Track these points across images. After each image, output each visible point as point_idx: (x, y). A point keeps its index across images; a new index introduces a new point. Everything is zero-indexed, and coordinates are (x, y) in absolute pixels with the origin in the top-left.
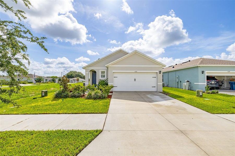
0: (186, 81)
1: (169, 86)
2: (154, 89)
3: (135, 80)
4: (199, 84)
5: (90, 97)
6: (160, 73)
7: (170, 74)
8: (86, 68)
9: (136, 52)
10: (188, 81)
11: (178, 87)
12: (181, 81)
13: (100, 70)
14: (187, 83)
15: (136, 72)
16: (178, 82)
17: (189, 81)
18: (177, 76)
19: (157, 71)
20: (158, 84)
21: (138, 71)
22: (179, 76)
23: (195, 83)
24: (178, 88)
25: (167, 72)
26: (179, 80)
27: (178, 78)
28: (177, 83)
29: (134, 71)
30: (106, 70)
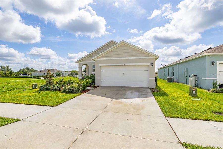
0: (192, 75)
1: (179, 81)
3: (123, 74)
4: (207, 79)
6: (152, 66)
7: (180, 66)
8: (79, 62)
9: (123, 42)
10: (194, 76)
11: (187, 83)
12: (189, 75)
15: (124, 65)
16: (186, 76)
17: (196, 76)
18: (186, 69)
21: (126, 64)
22: (187, 69)
23: (203, 78)
24: (187, 84)
26: (187, 74)
27: (187, 71)
28: (186, 78)
29: (122, 64)
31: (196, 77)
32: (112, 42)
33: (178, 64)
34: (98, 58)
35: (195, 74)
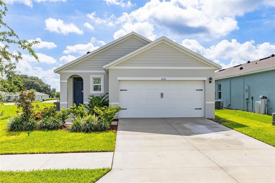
0: (261, 96)
1: (232, 107)
2: (199, 114)
3: (162, 95)
5: (77, 129)
6: (210, 82)
7: (234, 82)
8: (61, 72)
9: (163, 40)
10: (264, 98)
11: (247, 109)
12: (252, 97)
13: (91, 76)
14: (263, 100)
15: (165, 80)
16: (247, 99)
17: (266, 98)
18: (246, 88)
19: (205, 79)
20: (206, 103)
21: (167, 79)
22: (249, 87)
24: (248, 111)
25: (228, 78)
26: (249, 95)
27: (248, 91)
28: (245, 101)
29: (160, 79)
30: (103, 76)
31: (266, 100)
32: (133, 35)
33: (231, 78)
34: (115, 65)
35: (265, 96)
